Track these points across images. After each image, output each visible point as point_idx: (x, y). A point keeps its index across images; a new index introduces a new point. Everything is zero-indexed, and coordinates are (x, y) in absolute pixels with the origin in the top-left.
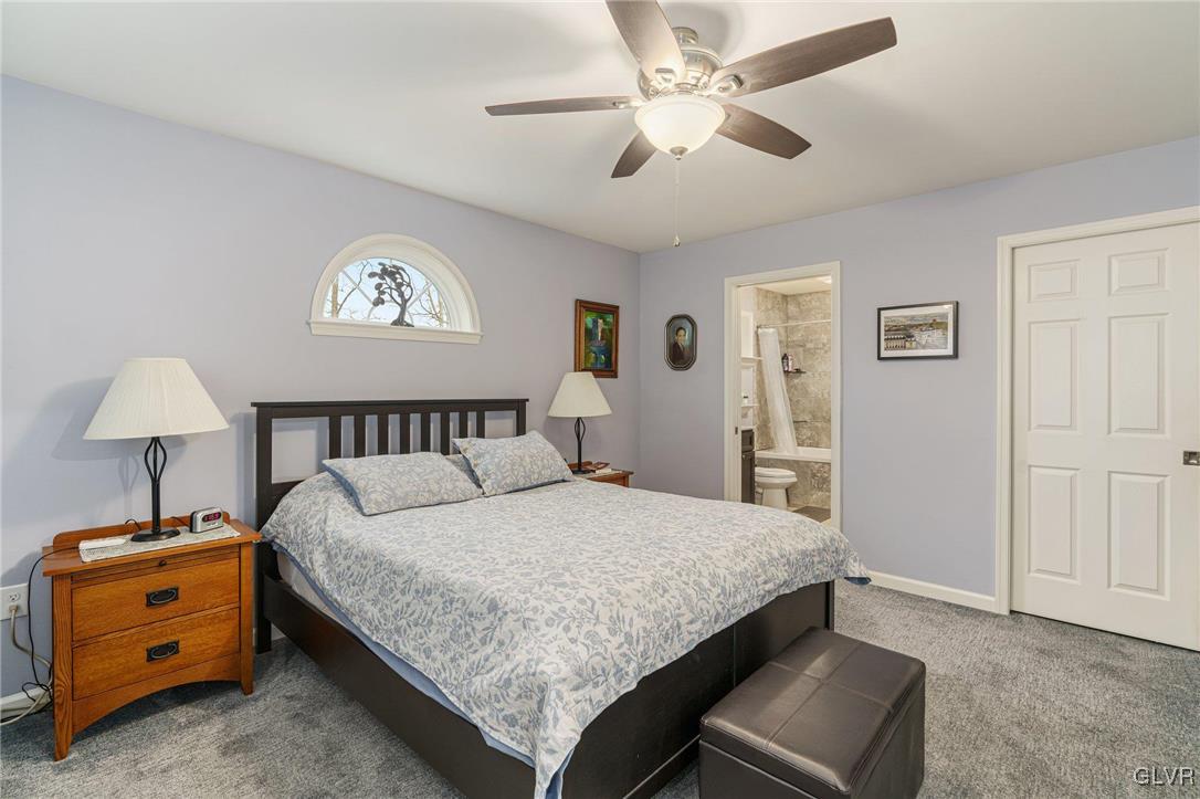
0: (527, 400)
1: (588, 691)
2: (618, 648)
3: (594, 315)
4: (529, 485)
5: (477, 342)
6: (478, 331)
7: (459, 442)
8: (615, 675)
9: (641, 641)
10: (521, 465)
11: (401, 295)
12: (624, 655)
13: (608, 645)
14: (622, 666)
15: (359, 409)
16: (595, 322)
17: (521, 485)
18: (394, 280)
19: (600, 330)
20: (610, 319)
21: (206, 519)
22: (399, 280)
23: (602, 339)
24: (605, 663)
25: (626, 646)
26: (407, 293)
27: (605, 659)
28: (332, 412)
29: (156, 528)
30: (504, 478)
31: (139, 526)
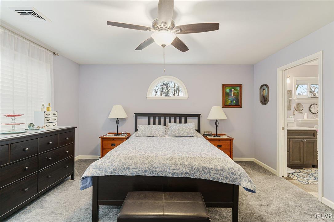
0: (201, 114)
1: (97, 170)
2: (108, 165)
3: (230, 88)
4: (180, 136)
5: (187, 99)
6: (187, 96)
7: (169, 124)
8: (105, 170)
9: (115, 166)
10: (178, 131)
11: (167, 89)
12: (109, 167)
13: (106, 164)
14: (107, 169)
15: (154, 115)
16: (231, 91)
17: (177, 135)
18: (166, 86)
19: (233, 93)
20: (238, 89)
21: (123, 133)
22: (167, 86)
23: (234, 95)
24: (103, 167)
25: (110, 166)
26: (169, 89)
27: (103, 166)
28: (149, 115)
29: (117, 134)
30: (172, 133)
31: (115, 133)
